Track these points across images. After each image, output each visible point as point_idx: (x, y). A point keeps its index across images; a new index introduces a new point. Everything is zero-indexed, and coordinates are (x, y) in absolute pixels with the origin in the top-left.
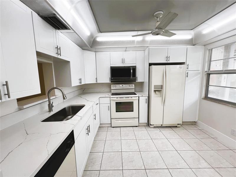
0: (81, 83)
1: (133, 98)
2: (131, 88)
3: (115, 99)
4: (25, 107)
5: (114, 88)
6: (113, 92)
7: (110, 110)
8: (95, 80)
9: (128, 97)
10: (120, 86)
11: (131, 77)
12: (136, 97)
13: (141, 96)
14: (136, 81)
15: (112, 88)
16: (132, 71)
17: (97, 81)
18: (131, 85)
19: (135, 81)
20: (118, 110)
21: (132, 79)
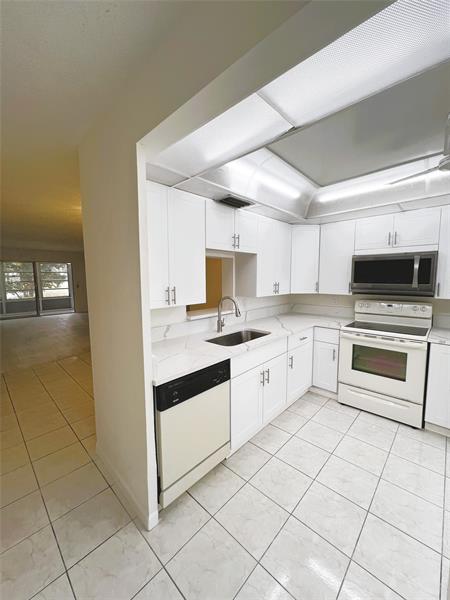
0: (276, 291)
1: (408, 344)
2: (419, 314)
3: (353, 336)
4: (192, 318)
5: (364, 310)
6: (359, 318)
7: (336, 359)
8: (314, 287)
9: (392, 339)
10: (380, 307)
11: (415, 284)
12: (421, 342)
13: (437, 341)
14: (436, 297)
15: (357, 309)
16: (416, 266)
17: (317, 290)
18: (419, 306)
19: (433, 296)
20: (358, 367)
21: (415, 289)
